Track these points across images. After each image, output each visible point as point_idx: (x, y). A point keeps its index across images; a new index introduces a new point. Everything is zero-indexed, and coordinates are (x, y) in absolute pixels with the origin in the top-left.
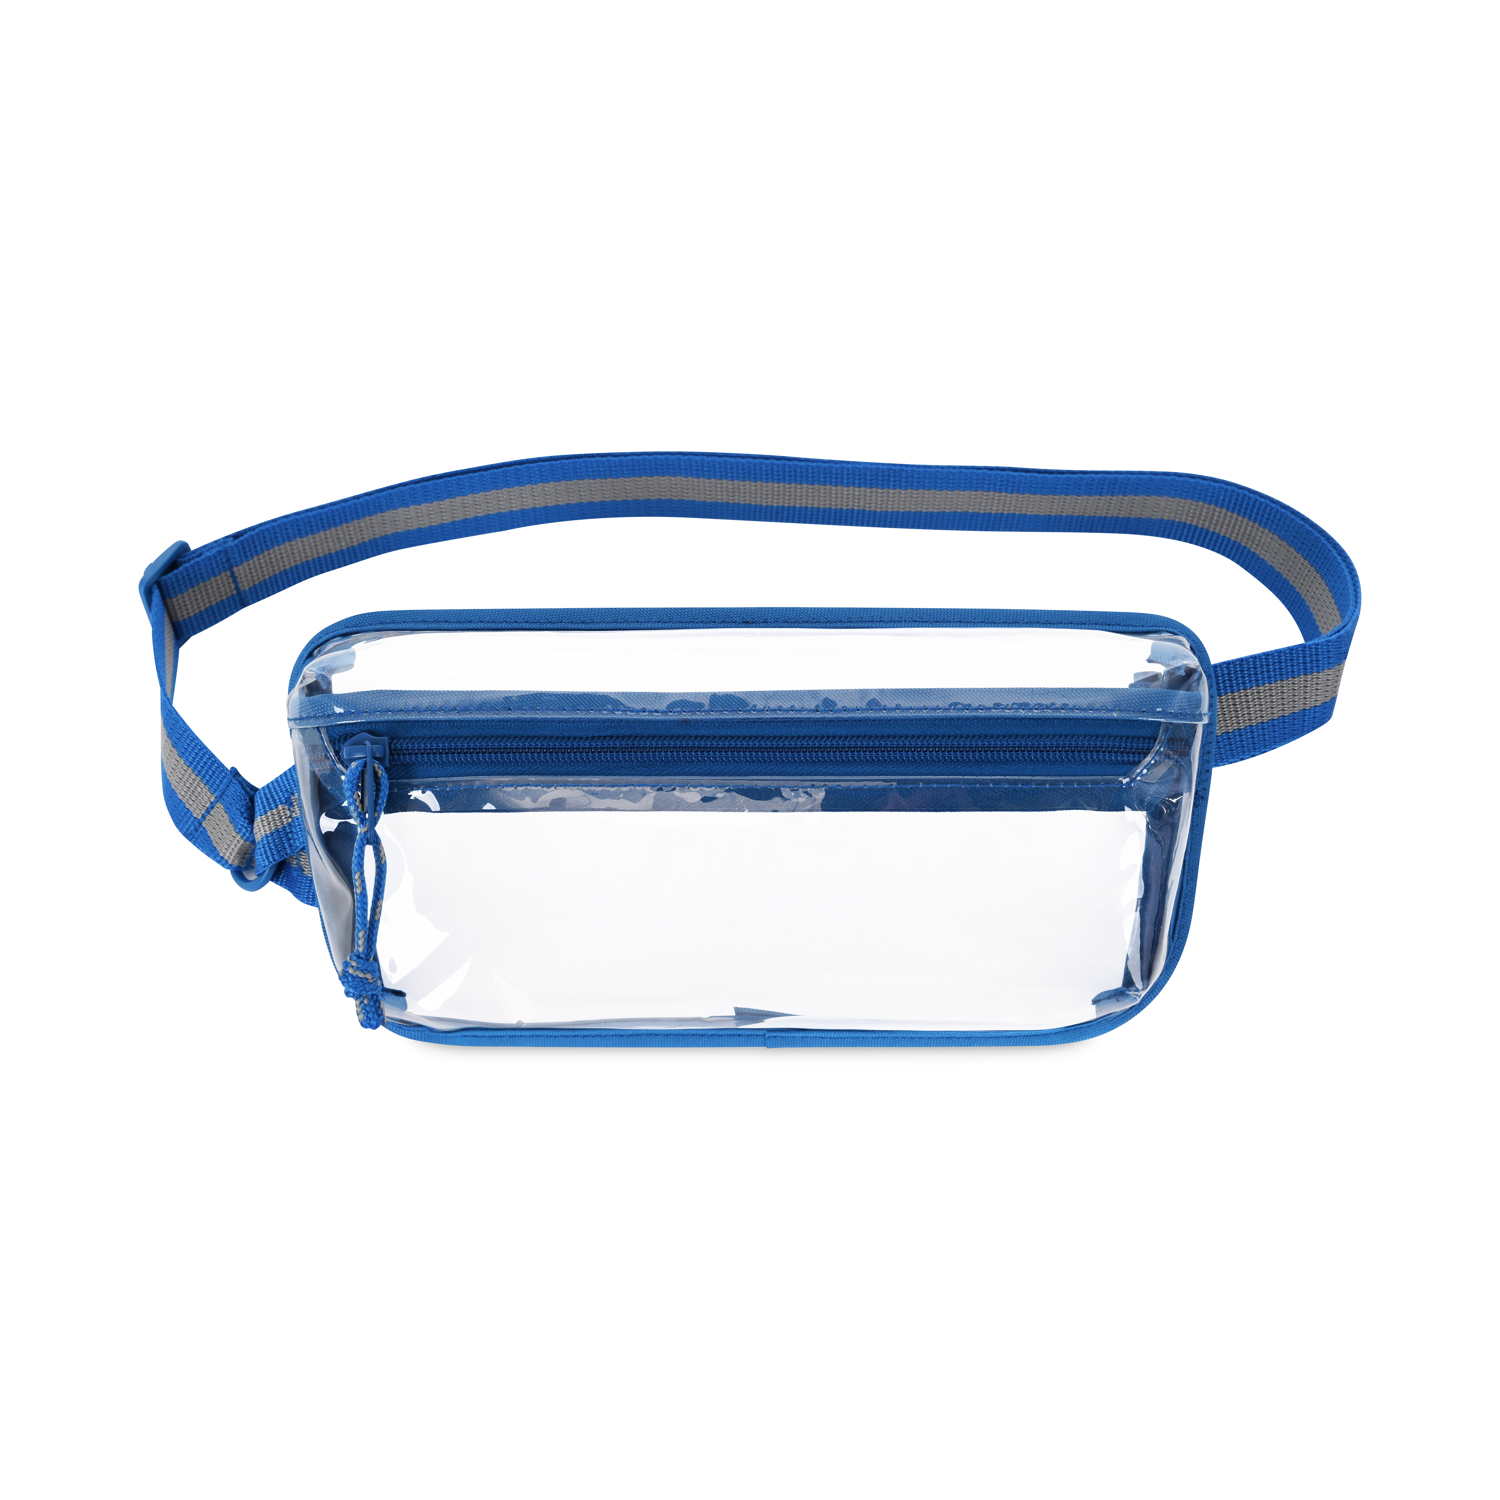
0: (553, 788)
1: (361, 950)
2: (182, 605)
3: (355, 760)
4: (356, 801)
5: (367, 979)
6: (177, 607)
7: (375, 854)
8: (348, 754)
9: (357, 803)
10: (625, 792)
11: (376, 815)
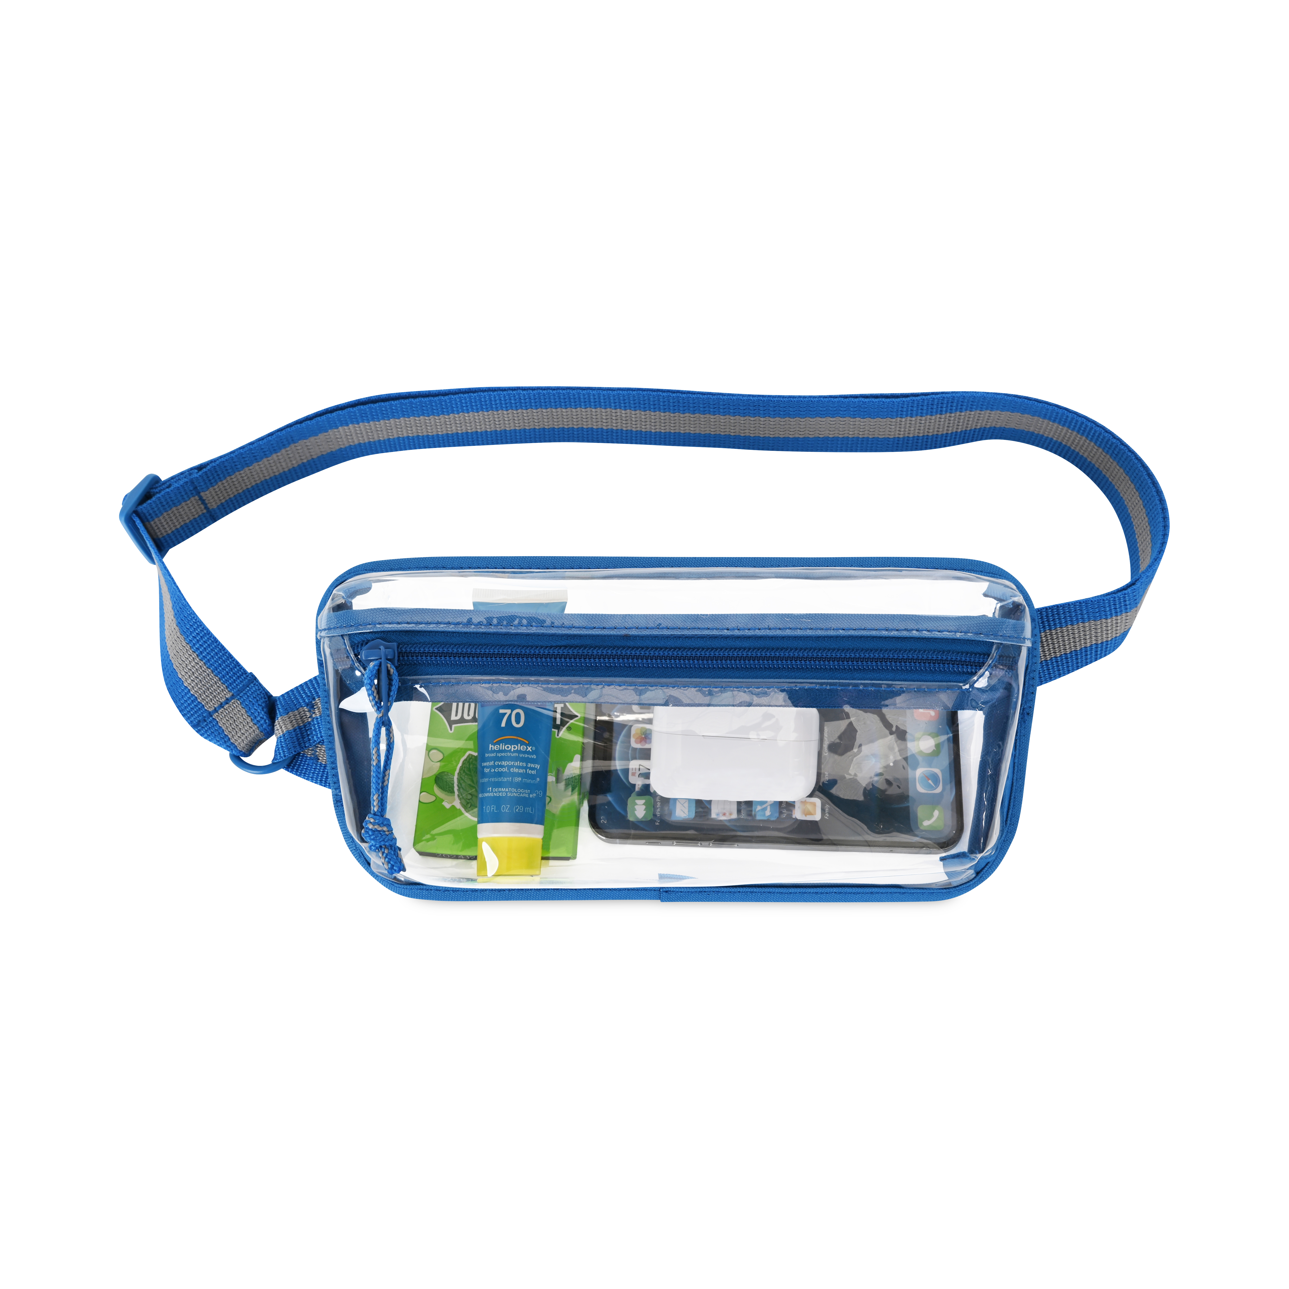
0: (519, 685)
1: (376, 809)
2: (160, 526)
3: (371, 661)
4: (374, 692)
5: (384, 831)
6: (156, 528)
7: (386, 734)
8: (366, 657)
9: (375, 695)
10: (575, 689)
11: (389, 705)
